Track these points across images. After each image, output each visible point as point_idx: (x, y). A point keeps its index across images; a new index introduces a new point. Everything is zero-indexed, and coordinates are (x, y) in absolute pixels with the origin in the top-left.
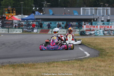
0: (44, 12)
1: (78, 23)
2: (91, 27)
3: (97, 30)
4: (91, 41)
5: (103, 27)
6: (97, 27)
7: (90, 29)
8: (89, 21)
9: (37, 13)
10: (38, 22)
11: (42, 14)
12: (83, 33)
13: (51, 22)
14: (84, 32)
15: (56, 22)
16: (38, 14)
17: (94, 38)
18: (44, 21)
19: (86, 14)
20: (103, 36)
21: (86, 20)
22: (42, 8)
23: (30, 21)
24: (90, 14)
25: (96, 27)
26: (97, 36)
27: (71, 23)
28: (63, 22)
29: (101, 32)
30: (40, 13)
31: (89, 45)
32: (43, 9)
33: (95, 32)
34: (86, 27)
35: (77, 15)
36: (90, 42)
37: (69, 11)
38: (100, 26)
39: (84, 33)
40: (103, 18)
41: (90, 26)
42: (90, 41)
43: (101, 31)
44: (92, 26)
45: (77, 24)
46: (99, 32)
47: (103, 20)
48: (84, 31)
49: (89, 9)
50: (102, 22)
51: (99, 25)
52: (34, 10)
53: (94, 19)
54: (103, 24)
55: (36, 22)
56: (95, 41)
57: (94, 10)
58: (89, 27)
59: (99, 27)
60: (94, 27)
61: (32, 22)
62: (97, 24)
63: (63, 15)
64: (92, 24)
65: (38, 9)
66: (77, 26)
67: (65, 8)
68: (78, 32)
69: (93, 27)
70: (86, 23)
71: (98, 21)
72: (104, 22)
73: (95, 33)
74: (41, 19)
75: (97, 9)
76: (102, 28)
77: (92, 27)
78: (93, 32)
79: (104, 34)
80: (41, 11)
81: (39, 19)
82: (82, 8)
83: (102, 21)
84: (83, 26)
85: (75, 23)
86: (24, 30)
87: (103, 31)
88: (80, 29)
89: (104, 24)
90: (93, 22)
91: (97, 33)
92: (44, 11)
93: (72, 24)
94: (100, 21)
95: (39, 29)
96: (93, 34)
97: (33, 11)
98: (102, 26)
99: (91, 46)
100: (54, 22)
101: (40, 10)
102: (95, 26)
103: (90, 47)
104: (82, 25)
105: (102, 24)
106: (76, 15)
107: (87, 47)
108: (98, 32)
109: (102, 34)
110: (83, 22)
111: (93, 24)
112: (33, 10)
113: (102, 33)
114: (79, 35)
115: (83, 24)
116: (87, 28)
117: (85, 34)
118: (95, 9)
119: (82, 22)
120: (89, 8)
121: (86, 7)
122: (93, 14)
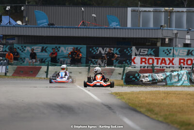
0: (27, 19)
1: (120, 52)
2: (155, 61)
3: (171, 69)
4: (154, 101)
5: (189, 62)
6: (171, 61)
7: (153, 67)
8: (151, 45)
11: (19, 23)
12: (134, 77)
13: (45, 46)
14: (136, 75)
15: (58, 46)
16: (10, 22)
17: (165, 93)
18: (25, 43)
19: (141, 26)
20: (189, 86)
24: (151, 25)
25: (168, 62)
26: (173, 86)
27: (100, 49)
28: (79, 46)
29: (183, 75)
30: (16, 21)
31: (150, 110)
32: (23, 8)
33: (167, 76)
35: (118, 29)
36: (154, 104)
37: (94, 15)
38: (180, 59)
39: (136, 78)
40: (188, 37)
41: (154, 58)
42: (153, 99)
43: (184, 72)
44: (158, 60)
45: (117, 54)
46: (178, 75)
47: (188, 42)
48: (136, 72)
49: (149, 12)
50: (186, 49)
51: (178, 56)
53: (163, 40)
54: (189, 53)
55: (3, 44)
56: (167, 102)
57: (163, 16)
58: (151, 61)
59: (176, 61)
60: (164, 61)
62: (171, 54)
63: (78, 28)
64: (157, 54)
65: (8, 8)
68: (120, 74)
69: (160, 61)
70: (142, 50)
71: (176, 46)
72: (191, 49)
73: (165, 79)
74: (16, 38)
75: (171, 12)
76: (186, 66)
77: (157, 63)
78: (160, 76)
79: (190, 80)
80: (16, 14)
81: (13, 37)
83: (186, 45)
84: (133, 57)
87: (189, 73)
88: (124, 67)
89: (192, 55)
90: (161, 49)
91: (171, 77)
92: (24, 15)
93: (103, 52)
94: (179, 46)
95: (12, 65)
96: (162, 81)
98: (186, 59)
99: (156, 114)
100: (54, 46)
101: (14, 11)
102: (167, 59)
103: (154, 116)
104: (131, 56)
105: (186, 53)
106: (115, 28)
107: (146, 116)
108: (175, 76)
109: (187, 83)
110: (134, 48)
111: (161, 52)
113: (185, 78)
114: (122, 82)
115: (133, 54)
116: (143, 63)
117: (138, 80)
118: (166, 11)
119: (131, 48)
120: (151, 9)
121: (142, 6)
122: (162, 26)
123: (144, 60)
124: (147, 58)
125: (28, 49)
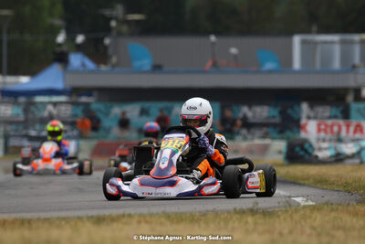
0: (114, 60)
1: (281, 113)
2: (344, 129)
8: (335, 100)
9: (76, 60)
10: (81, 108)
12: (302, 150)
13: (146, 105)
14: (307, 146)
16: (83, 65)
19: (318, 66)
21: (318, 97)
22: (103, 39)
23: (44, 104)
24: (337, 65)
27: (245, 110)
32: (107, 41)
33: (363, 149)
34: (319, 130)
35: (276, 72)
37: (234, 51)
39: (306, 151)
41: (341, 122)
44: (348, 126)
45: (274, 117)
48: (306, 141)
49: (332, 43)
52: (65, 48)
53: (357, 91)
55: (72, 104)
57: (357, 50)
58: (336, 129)
60: (359, 128)
61: (50, 108)
63: (204, 72)
64: (346, 115)
66: (274, 125)
67: (213, 38)
68: (280, 152)
69: (352, 129)
73: (359, 152)
74: (95, 93)
77: (348, 131)
80: (96, 52)
81: (88, 91)
82: (297, 40)
85: (261, 112)
86: (14, 142)
90: (354, 107)
92: (110, 51)
93: (250, 114)
96: (353, 156)
97: (58, 49)
106: (270, 72)
110: (305, 107)
111: (353, 113)
112: (60, 45)
115: (304, 115)
116: (322, 134)
117: (310, 154)
118: (363, 42)
119: (299, 105)
120: (335, 38)
122: (354, 67)
123: (323, 127)
124: (330, 122)
125: (117, 111)
